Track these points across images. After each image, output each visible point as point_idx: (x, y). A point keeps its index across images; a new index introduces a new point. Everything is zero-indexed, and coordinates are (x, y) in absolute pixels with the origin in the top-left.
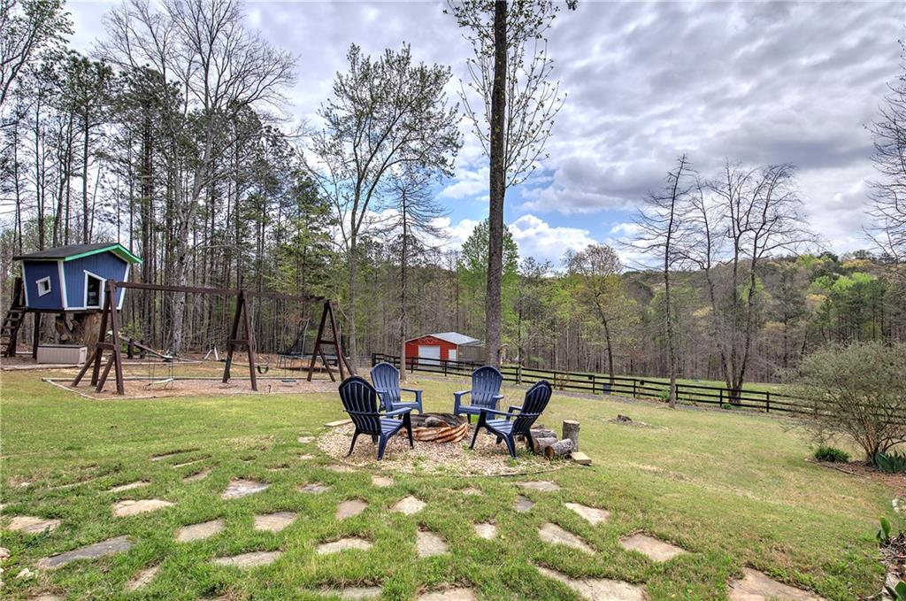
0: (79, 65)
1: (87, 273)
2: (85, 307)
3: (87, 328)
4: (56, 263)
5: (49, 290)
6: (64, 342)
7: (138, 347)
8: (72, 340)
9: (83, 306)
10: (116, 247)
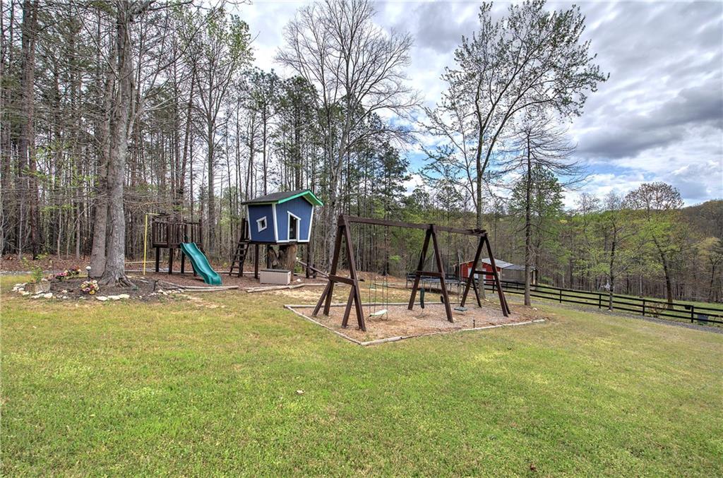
0: (258, 78)
1: (289, 213)
2: (289, 240)
3: (289, 256)
4: (271, 205)
5: (266, 227)
6: (274, 267)
7: (312, 270)
8: (280, 265)
9: (287, 239)
10: (307, 193)
